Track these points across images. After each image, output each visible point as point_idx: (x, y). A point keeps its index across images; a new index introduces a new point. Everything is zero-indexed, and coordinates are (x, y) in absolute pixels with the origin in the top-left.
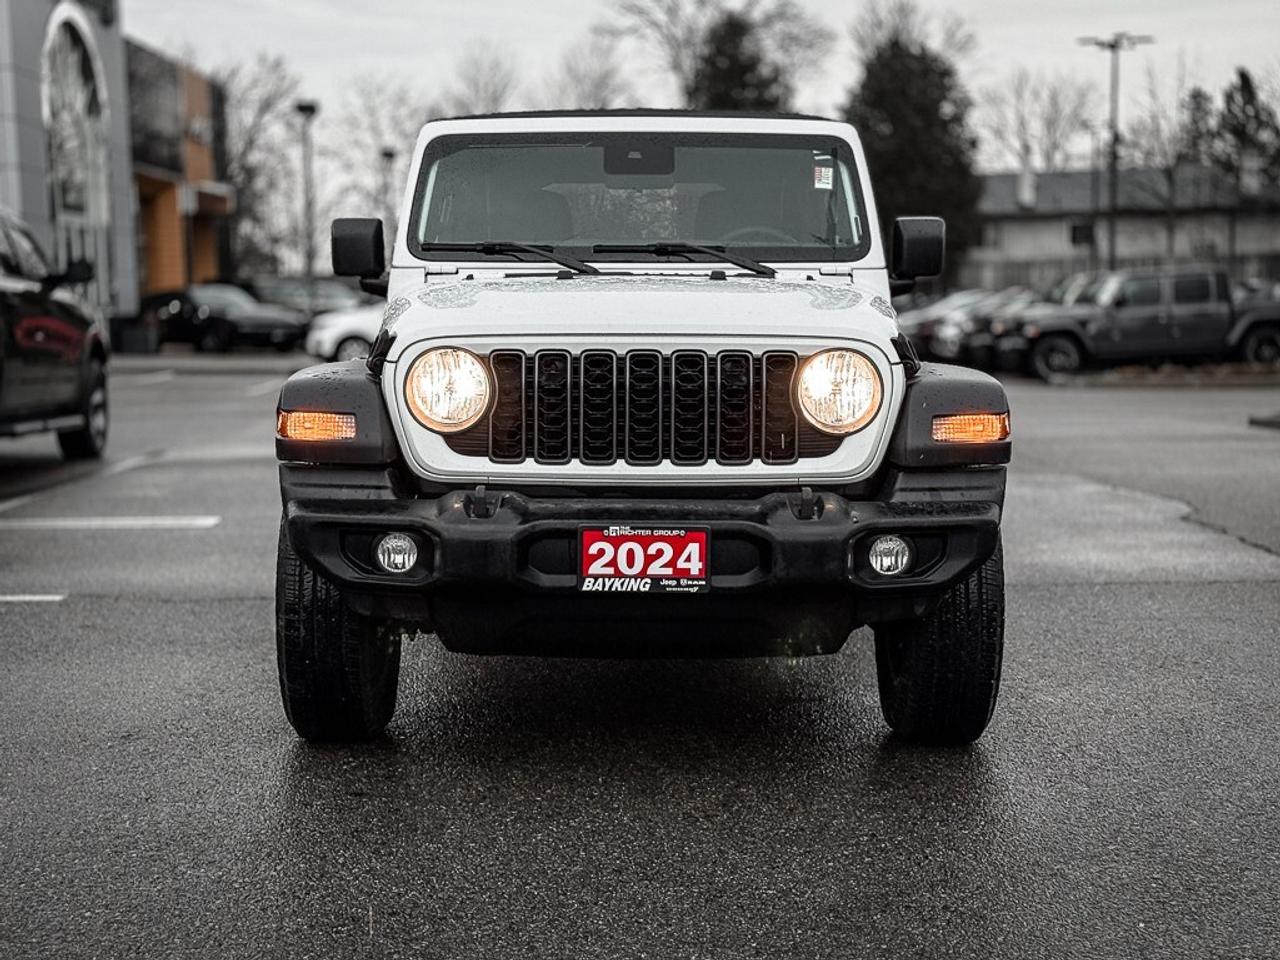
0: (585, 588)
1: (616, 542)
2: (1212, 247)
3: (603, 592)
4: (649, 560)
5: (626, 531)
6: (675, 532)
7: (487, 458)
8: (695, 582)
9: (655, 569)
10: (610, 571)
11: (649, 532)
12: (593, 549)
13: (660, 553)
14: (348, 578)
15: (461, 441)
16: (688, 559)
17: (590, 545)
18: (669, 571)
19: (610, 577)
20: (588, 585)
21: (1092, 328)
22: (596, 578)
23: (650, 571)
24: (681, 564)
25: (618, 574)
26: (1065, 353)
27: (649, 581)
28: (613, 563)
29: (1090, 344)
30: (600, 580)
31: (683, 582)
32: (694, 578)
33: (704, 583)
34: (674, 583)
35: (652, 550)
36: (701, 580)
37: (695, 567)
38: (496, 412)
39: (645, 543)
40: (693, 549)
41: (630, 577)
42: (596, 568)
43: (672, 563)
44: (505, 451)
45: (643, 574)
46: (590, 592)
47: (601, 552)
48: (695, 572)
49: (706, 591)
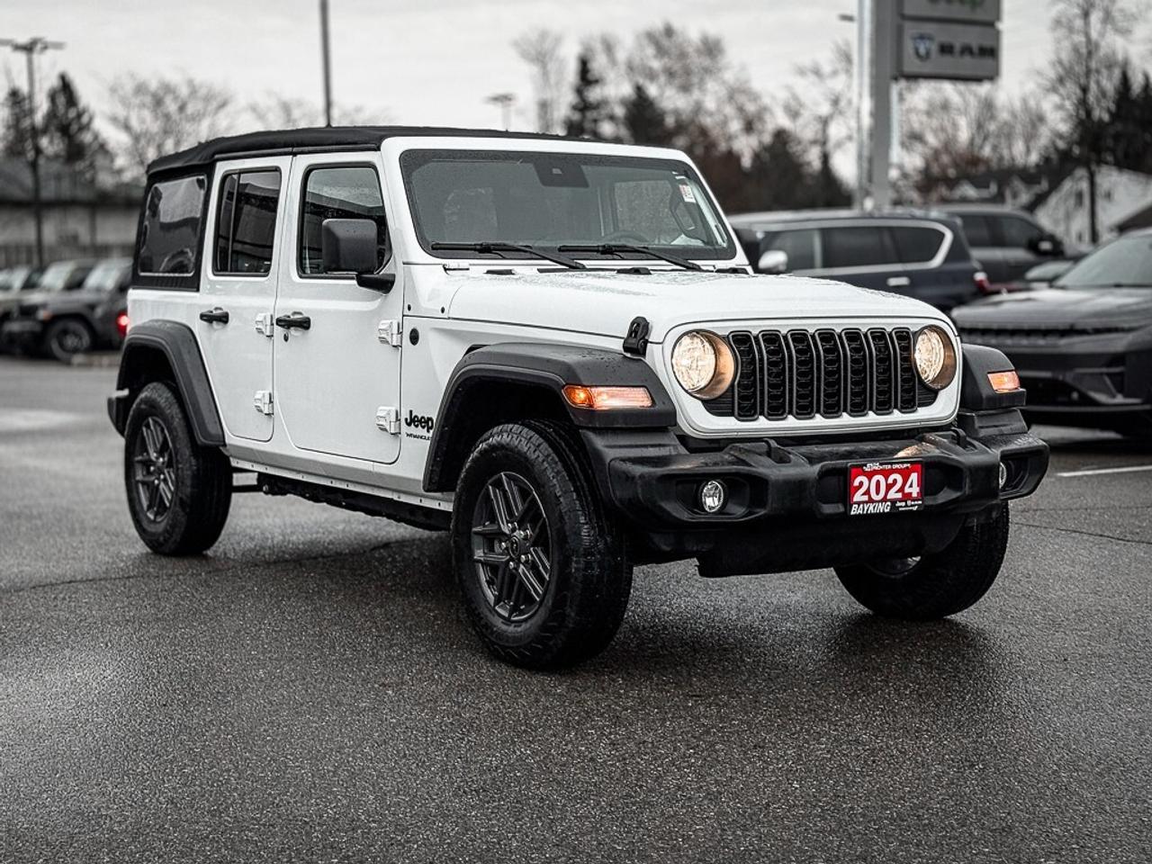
0: (852, 513)
1: (870, 475)
2: (75, 238)
3: (863, 515)
4: (889, 487)
5: (877, 466)
6: (905, 465)
7: (733, 418)
8: (916, 503)
9: (893, 495)
10: (866, 498)
11: (889, 466)
12: (856, 483)
13: (895, 481)
14: (685, 519)
15: (716, 406)
16: (911, 486)
17: (855, 478)
18: (899, 495)
19: (867, 502)
20: (855, 511)
21: (99, 312)
22: (859, 503)
23: (888, 497)
24: (907, 490)
25: (871, 501)
26: (76, 335)
27: (889, 503)
28: (867, 492)
29: (99, 327)
30: (861, 506)
31: (909, 503)
32: (914, 500)
33: (920, 502)
34: (903, 504)
35: (890, 481)
36: (919, 500)
37: (915, 491)
38: (739, 381)
39: (886, 474)
40: (914, 477)
41: (878, 502)
42: (858, 497)
43: (901, 490)
44: (747, 413)
45: (884, 500)
46: (855, 515)
47: (861, 484)
48: (915, 495)
49: (922, 509)
